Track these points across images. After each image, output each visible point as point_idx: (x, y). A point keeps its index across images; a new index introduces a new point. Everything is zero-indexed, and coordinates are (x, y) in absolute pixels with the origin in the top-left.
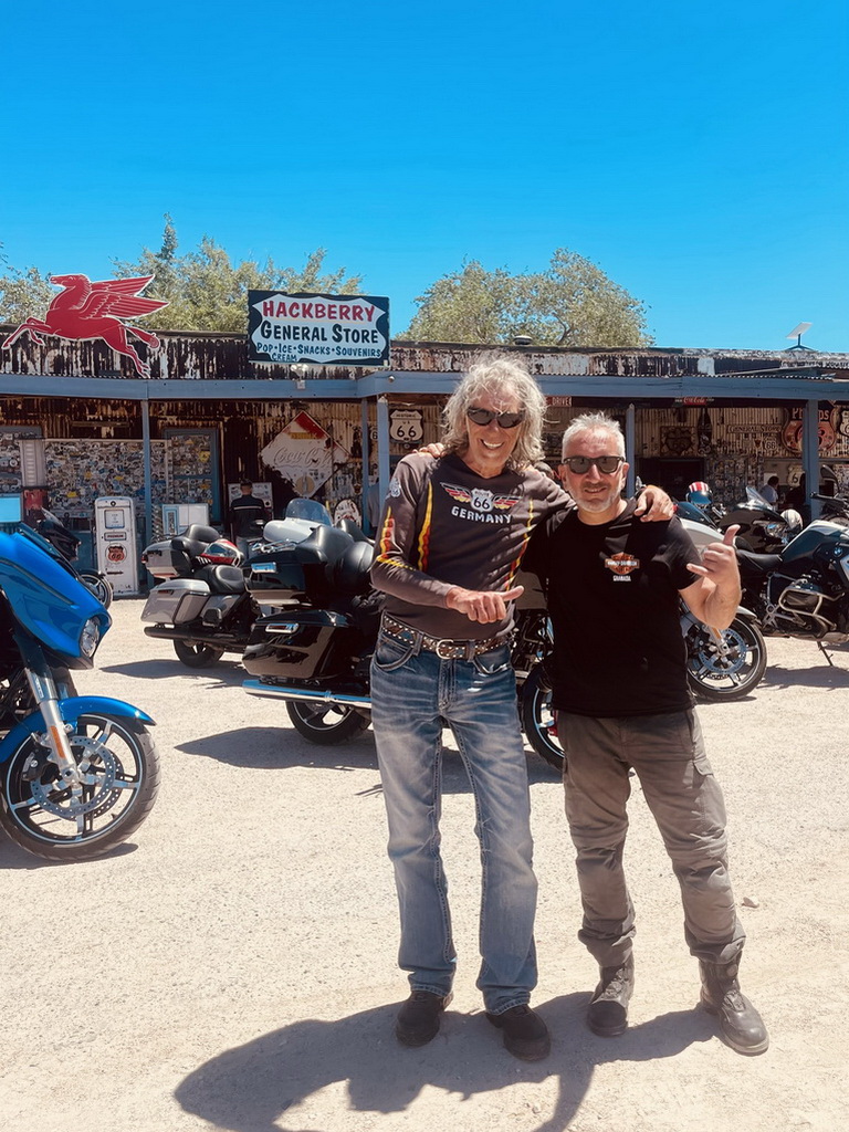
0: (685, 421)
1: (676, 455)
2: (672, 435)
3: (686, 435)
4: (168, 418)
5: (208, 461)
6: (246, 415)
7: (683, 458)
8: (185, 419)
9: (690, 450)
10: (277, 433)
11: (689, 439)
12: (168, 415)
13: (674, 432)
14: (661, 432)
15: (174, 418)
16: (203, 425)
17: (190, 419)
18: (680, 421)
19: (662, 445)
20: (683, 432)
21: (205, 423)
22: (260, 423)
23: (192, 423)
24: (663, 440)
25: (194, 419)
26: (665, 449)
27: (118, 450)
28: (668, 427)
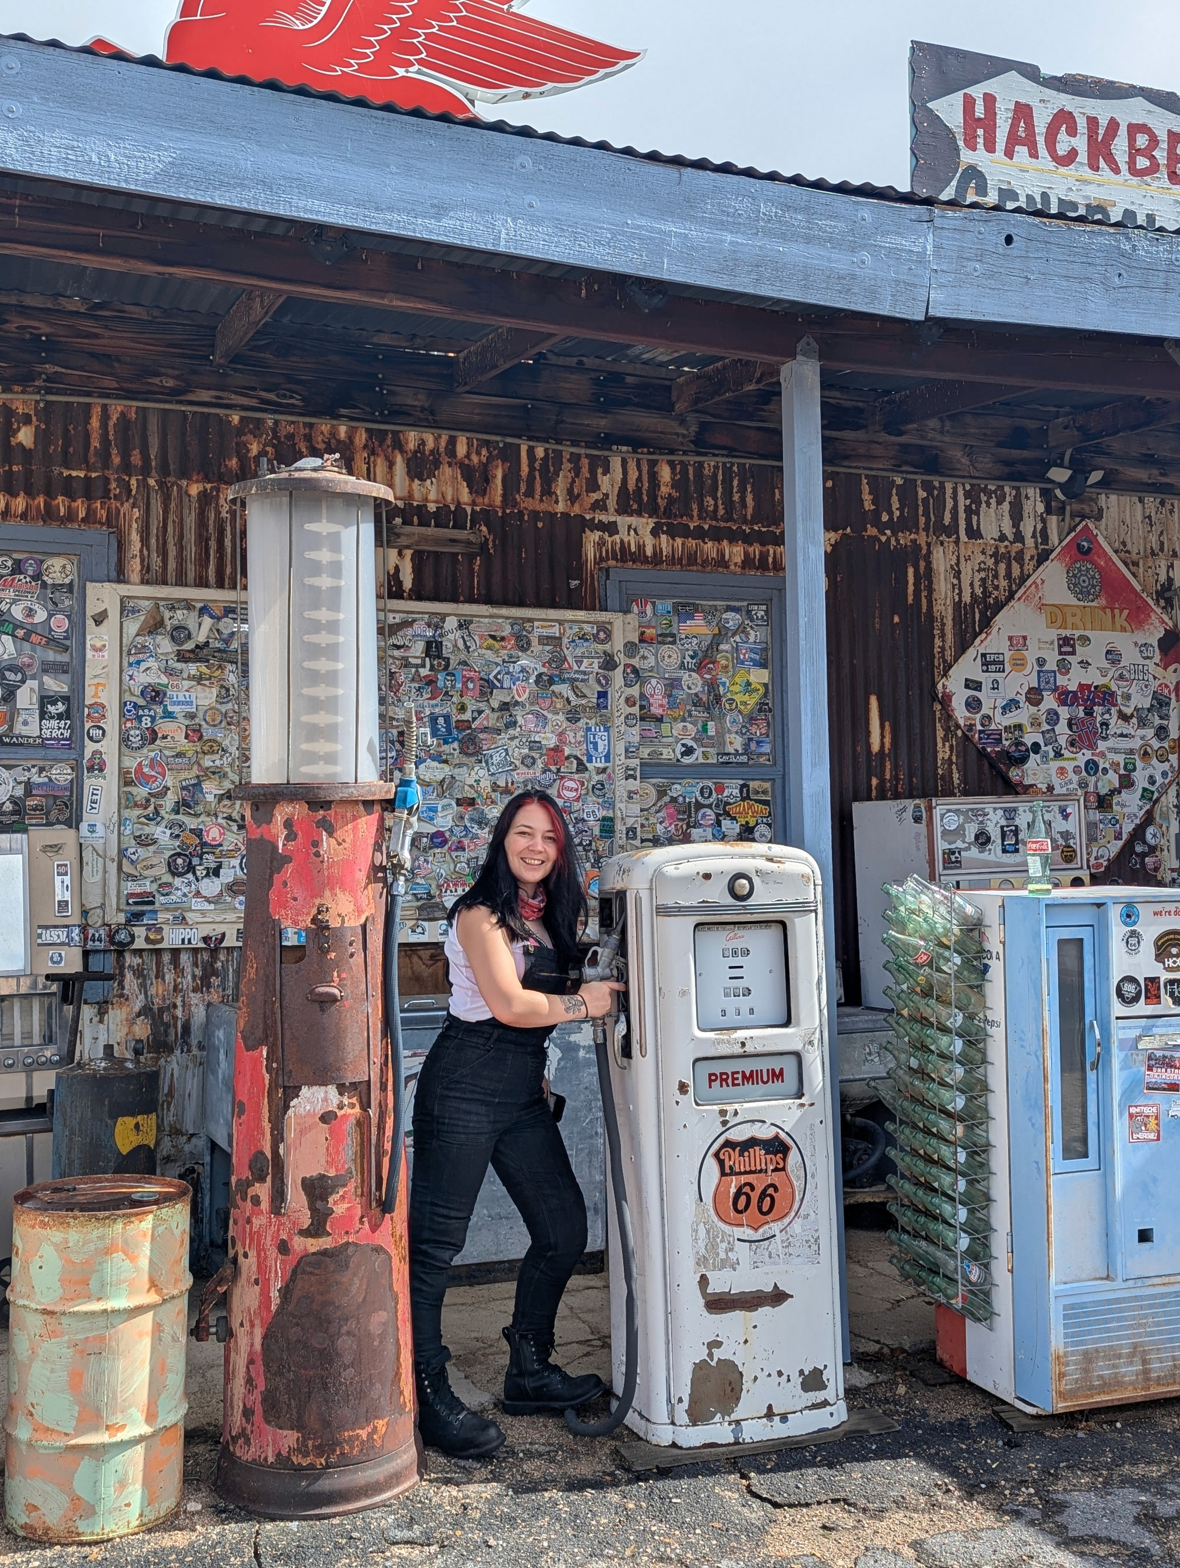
4: (623, 521)
5: (762, 707)
6: (896, 527)
8: (686, 533)
10: (999, 606)
12: (623, 509)
15: (646, 524)
16: (747, 562)
17: (700, 534)
21: (755, 550)
22: (941, 560)
23: (709, 548)
25: (717, 535)
27: (433, 649)
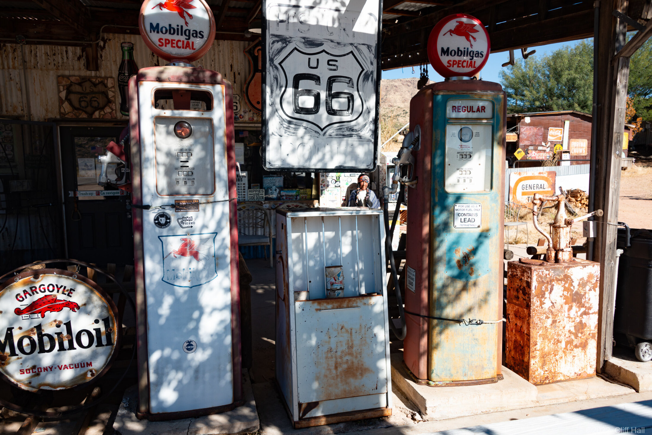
0: (97, 68)
1: (84, 116)
2: (77, 88)
3: (101, 88)
7: (97, 120)
9: (108, 110)
11: (105, 94)
13: (80, 84)
14: (59, 83)
18: (88, 68)
19: (61, 102)
20: (95, 85)
24: (63, 94)
26: (66, 106)
28: (68, 77)
